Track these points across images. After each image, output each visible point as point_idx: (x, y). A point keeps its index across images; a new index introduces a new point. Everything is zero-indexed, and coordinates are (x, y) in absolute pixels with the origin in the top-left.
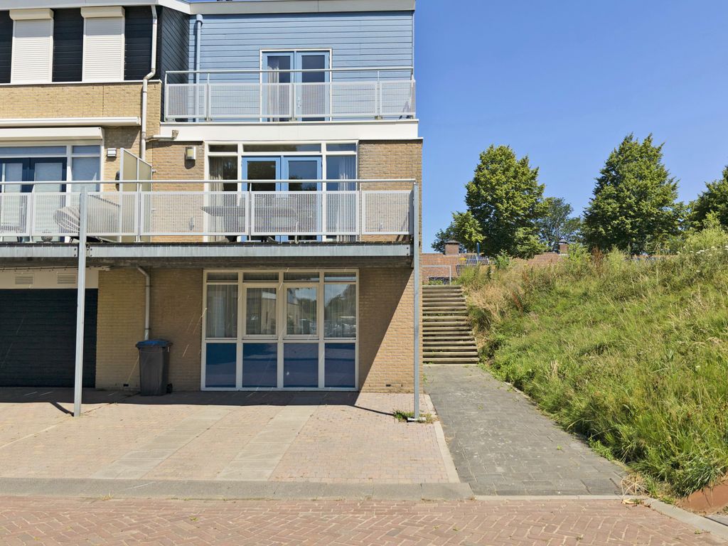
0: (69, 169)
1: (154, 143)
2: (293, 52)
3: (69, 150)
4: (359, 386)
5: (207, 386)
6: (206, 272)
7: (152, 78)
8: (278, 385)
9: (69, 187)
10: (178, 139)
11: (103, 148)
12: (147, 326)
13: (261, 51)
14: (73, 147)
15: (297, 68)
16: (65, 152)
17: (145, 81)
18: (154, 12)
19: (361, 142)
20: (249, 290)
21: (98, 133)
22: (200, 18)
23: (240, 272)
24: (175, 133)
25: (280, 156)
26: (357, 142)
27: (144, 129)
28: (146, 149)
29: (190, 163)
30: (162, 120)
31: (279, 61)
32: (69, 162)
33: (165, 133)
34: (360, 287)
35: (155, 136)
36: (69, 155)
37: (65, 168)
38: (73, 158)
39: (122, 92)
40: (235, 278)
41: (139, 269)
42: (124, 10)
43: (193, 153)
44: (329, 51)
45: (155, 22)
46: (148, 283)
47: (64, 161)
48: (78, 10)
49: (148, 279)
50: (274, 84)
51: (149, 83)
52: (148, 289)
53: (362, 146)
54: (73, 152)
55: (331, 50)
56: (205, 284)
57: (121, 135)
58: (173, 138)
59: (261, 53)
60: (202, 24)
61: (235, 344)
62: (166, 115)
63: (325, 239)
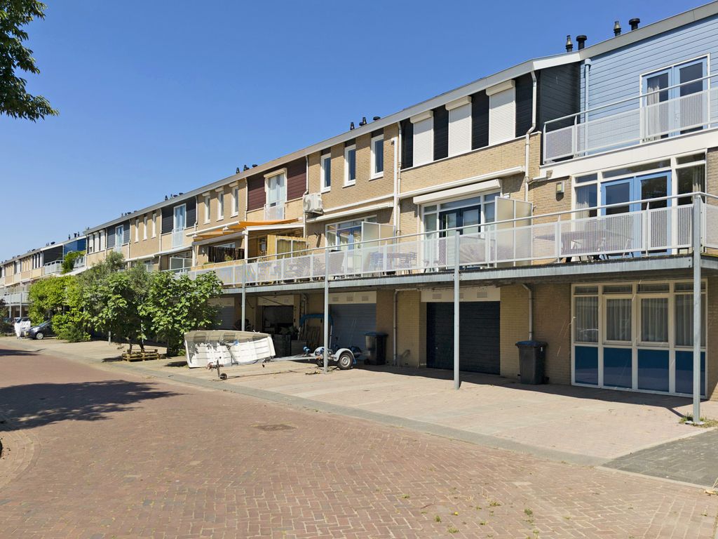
0: (482, 213)
1: (534, 184)
2: (671, 68)
3: (482, 199)
4: (708, 394)
5: (576, 382)
6: (573, 286)
7: (533, 132)
8: (633, 386)
9: (482, 228)
10: (553, 177)
11: (501, 194)
12: (530, 330)
13: (641, 76)
14: (485, 196)
15: (675, 83)
16: (479, 201)
17: (527, 135)
18: (534, 77)
19: (710, 150)
20: (609, 301)
21: (496, 183)
22: (588, 61)
23: (600, 286)
24: (550, 173)
25: (633, 177)
26: (706, 151)
27: (527, 175)
28: (529, 190)
29: (560, 195)
30: (541, 164)
31: (658, 80)
32: (482, 208)
33: (542, 174)
34: (708, 296)
35: (534, 179)
36: (482, 203)
37: (480, 213)
38: (485, 205)
39: (513, 148)
40: (595, 291)
41: (524, 286)
42: (514, 81)
43: (562, 187)
44: (706, 57)
45: (535, 84)
46: (530, 297)
47: (478, 207)
48: (484, 91)
49: (530, 293)
50: (655, 105)
51: (530, 136)
52: (530, 301)
53: (711, 154)
54: (485, 200)
55: (708, 55)
56: (573, 297)
57: (512, 182)
58: (547, 178)
59: (641, 78)
60: (590, 66)
61: (597, 349)
62: (545, 159)
63: (674, 252)
